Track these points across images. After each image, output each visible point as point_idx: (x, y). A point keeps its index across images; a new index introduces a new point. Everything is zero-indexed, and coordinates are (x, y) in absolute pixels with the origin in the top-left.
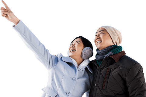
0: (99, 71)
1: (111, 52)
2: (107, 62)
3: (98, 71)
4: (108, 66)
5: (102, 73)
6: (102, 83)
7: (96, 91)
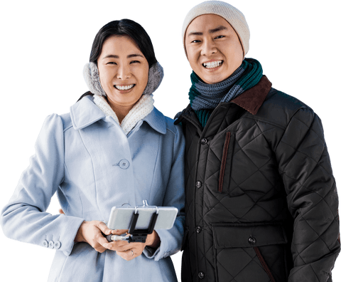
0: (203, 143)
1: (237, 87)
2: (224, 117)
3: (201, 143)
4: (226, 126)
5: (211, 147)
6: (216, 174)
7: (203, 201)
